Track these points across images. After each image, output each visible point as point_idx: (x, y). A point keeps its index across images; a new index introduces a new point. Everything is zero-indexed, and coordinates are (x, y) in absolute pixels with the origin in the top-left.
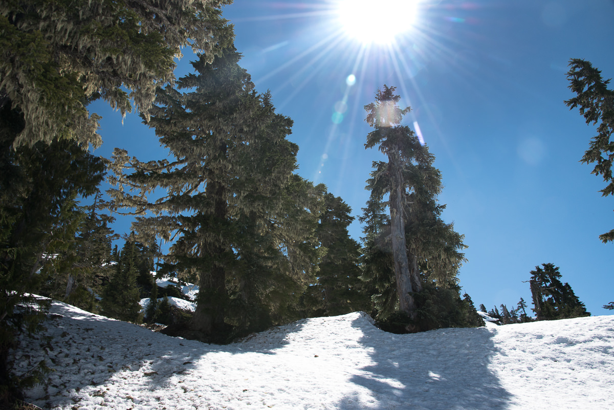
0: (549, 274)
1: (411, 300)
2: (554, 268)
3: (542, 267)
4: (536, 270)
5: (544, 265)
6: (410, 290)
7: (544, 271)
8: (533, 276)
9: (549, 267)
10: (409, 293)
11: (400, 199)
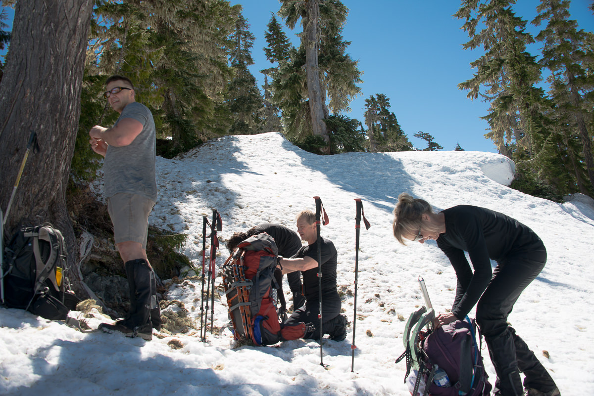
0: (380, 103)
1: (324, 126)
2: (385, 98)
3: (376, 97)
4: (370, 99)
5: (377, 95)
6: (323, 117)
7: (376, 100)
8: (367, 103)
9: (381, 97)
10: (323, 119)
11: (316, 31)
